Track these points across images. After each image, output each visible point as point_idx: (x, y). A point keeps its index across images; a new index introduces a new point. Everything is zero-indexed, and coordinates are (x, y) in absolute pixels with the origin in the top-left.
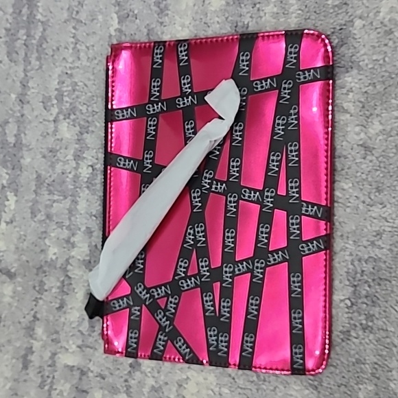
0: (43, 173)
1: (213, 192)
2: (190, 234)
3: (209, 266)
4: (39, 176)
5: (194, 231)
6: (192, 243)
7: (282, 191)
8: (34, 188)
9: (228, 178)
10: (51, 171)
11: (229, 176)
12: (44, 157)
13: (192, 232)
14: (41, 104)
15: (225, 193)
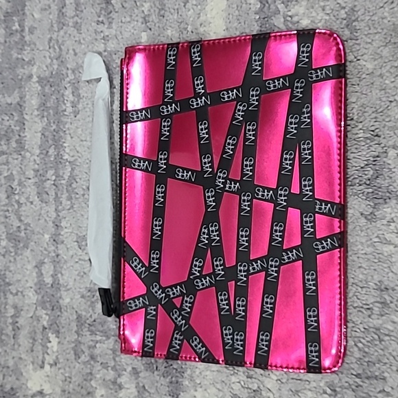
0: (84, 313)
1: (227, 191)
2: (204, 233)
3: (223, 264)
4: (79, 317)
5: (209, 230)
6: (207, 242)
7: (295, 190)
8: (75, 328)
9: (242, 177)
10: (91, 311)
11: (243, 175)
12: (83, 297)
13: (206, 231)
14: (76, 243)
15: (239, 192)
